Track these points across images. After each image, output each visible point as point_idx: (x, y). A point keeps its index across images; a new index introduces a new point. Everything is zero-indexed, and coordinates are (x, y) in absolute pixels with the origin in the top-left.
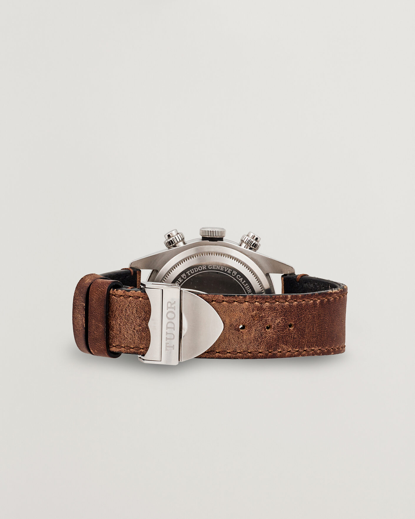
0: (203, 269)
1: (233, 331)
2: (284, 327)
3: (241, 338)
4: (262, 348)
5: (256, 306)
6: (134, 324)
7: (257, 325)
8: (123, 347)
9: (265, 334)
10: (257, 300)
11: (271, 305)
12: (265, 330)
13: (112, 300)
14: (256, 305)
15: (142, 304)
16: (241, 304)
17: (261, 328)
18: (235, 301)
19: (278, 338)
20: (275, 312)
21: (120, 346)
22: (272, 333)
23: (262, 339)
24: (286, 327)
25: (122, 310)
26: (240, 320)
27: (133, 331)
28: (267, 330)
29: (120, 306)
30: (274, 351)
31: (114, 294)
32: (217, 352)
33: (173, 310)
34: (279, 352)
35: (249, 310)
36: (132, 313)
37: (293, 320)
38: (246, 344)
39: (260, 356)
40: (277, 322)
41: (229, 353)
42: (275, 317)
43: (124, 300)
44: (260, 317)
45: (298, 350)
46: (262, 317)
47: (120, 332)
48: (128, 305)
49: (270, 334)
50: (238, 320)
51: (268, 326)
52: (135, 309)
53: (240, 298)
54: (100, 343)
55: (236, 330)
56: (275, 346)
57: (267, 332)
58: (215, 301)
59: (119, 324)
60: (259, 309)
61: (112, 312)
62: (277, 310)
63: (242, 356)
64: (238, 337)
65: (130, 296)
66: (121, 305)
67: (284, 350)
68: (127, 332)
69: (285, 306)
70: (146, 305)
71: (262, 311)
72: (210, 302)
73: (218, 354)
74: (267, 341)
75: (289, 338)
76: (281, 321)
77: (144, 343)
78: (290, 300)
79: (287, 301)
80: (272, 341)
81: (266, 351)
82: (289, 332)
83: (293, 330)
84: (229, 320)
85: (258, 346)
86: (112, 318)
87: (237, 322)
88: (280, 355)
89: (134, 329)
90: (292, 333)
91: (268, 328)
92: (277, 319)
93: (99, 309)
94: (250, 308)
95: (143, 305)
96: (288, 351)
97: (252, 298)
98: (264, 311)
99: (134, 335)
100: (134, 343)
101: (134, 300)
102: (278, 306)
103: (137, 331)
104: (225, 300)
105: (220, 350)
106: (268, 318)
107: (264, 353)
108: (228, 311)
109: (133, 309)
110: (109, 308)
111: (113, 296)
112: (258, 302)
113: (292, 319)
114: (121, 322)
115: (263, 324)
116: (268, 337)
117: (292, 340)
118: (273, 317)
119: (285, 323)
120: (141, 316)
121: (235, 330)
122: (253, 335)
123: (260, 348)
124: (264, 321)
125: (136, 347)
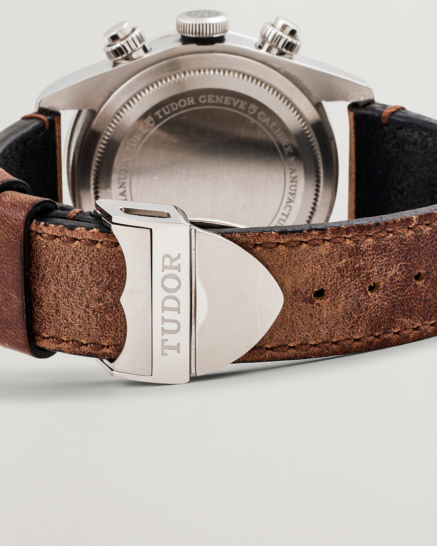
0: (189, 104)
1: (301, 304)
2: (406, 281)
3: (317, 316)
4: (360, 331)
5: (346, 248)
6: (87, 296)
7: (350, 286)
8: (64, 341)
9: (367, 302)
10: (348, 236)
11: (378, 242)
12: (366, 294)
13: (36, 244)
14: (346, 246)
15: (103, 256)
16: (316, 248)
17: (358, 292)
18: (303, 242)
19: (394, 306)
20: (385, 256)
21: (57, 338)
22: (381, 298)
23: (361, 313)
24: (410, 281)
25: (59, 266)
26: (314, 280)
27: (85, 311)
28: (370, 294)
29: (54, 258)
30: (385, 333)
31: (40, 232)
32: (267, 349)
33: (175, 272)
34: (395, 333)
35: (332, 258)
36: (81, 274)
37: (424, 266)
38: (327, 328)
39: (358, 347)
40: (390, 274)
41: (293, 347)
42: (386, 266)
43: (62, 246)
44: (355, 270)
45: (434, 323)
46: (359, 268)
47: (57, 311)
48: (73, 257)
49: (375, 300)
50: (310, 280)
51: (372, 285)
52: (87, 266)
53: (312, 235)
54: (15, 332)
55: (307, 302)
56: (386, 322)
57: (369, 297)
58: (260, 245)
59: (55, 294)
60: (352, 254)
61: (37, 268)
62: (391, 250)
63: (320, 351)
64: (311, 315)
65: (75, 239)
66: (57, 257)
67: (406, 329)
68: (72, 313)
69: (405, 240)
70: (110, 259)
71: (360, 256)
72: (251, 249)
73: (270, 352)
74: (370, 317)
75: (416, 303)
76: (399, 271)
77: (109, 336)
78: (416, 225)
79: (411, 229)
80: (381, 314)
81: (368, 336)
82: (416, 291)
83: (423, 286)
84: (292, 282)
85: (352, 327)
86: (38, 281)
87: (307, 285)
88: (398, 340)
89: (88, 307)
90: (421, 292)
91: (371, 289)
92: (391, 269)
93: (9, 263)
94: (334, 254)
95: (104, 259)
96: (414, 329)
97: (338, 233)
98: (362, 256)
99: (89, 319)
100: (89, 335)
101: (85, 248)
102: (392, 241)
103: (94, 311)
104: (282, 241)
105: (274, 344)
106: (371, 268)
107: (365, 341)
108: (289, 263)
109: (83, 265)
110: (30, 260)
111: (39, 237)
112: (349, 239)
113: (421, 263)
114: (58, 291)
115: (362, 284)
116: (371, 308)
117: (421, 306)
118: (382, 266)
119: (408, 274)
120: (102, 281)
121: (304, 301)
122: (340, 306)
123: (357, 331)
124: (363, 277)
125: (93, 343)
